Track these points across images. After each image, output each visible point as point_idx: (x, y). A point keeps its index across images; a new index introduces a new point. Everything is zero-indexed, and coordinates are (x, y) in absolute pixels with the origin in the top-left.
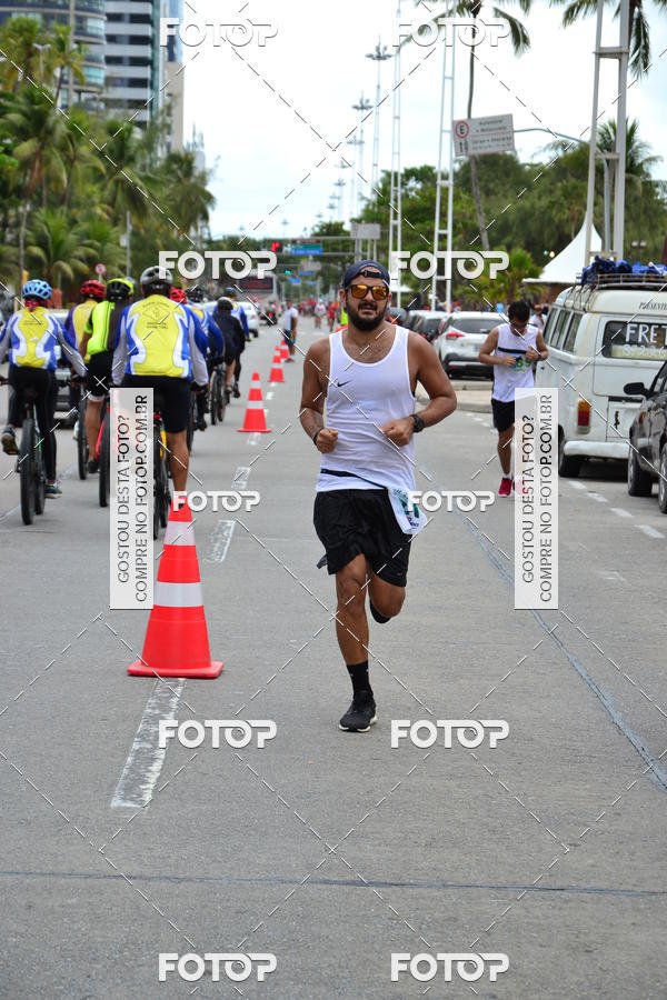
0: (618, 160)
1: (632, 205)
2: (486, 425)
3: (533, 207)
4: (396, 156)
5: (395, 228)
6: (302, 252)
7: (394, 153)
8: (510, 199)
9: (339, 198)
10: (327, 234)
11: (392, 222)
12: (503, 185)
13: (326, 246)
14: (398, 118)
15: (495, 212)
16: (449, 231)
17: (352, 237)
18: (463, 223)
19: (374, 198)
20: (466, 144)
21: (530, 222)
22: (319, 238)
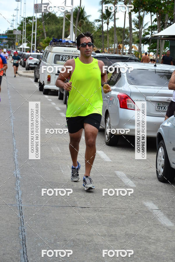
0: (71, 15)
1: (84, 28)
2: (33, 81)
3: (60, 27)
4: (25, 13)
5: (24, 32)
6: (2, 37)
7: (24, 13)
8: (54, 25)
9: (13, 24)
10: (9, 33)
11: (23, 30)
12: (52, 22)
13: (8, 36)
14: (25, 4)
15: (50, 29)
16: (36, 33)
17: (14, 34)
18: (42, 31)
19: (20, 24)
20: (37, 10)
21: (59, 31)
22: (7, 34)
